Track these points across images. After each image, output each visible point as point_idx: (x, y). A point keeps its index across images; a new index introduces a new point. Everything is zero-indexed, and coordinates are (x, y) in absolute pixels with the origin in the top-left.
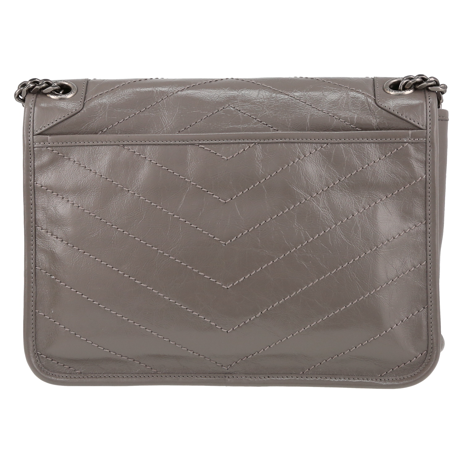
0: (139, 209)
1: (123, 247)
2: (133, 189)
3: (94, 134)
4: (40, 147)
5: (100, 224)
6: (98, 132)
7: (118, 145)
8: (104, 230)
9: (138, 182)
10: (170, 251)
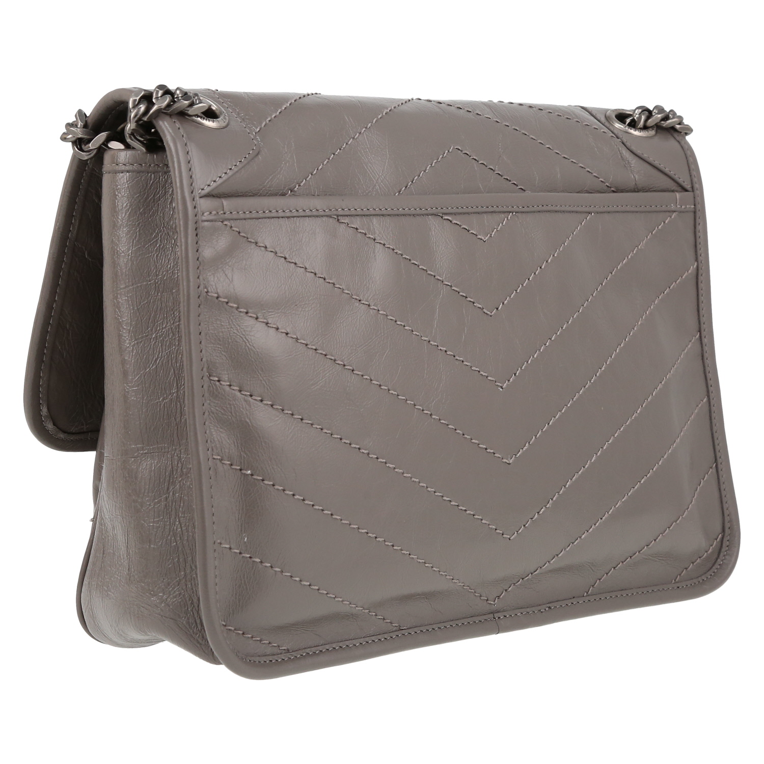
0: (381, 333)
1: (364, 404)
2: (366, 297)
3: (280, 195)
4: (211, 221)
5: (325, 365)
6: (286, 192)
7: (330, 217)
8: (333, 375)
9: (372, 283)
10: (431, 406)
